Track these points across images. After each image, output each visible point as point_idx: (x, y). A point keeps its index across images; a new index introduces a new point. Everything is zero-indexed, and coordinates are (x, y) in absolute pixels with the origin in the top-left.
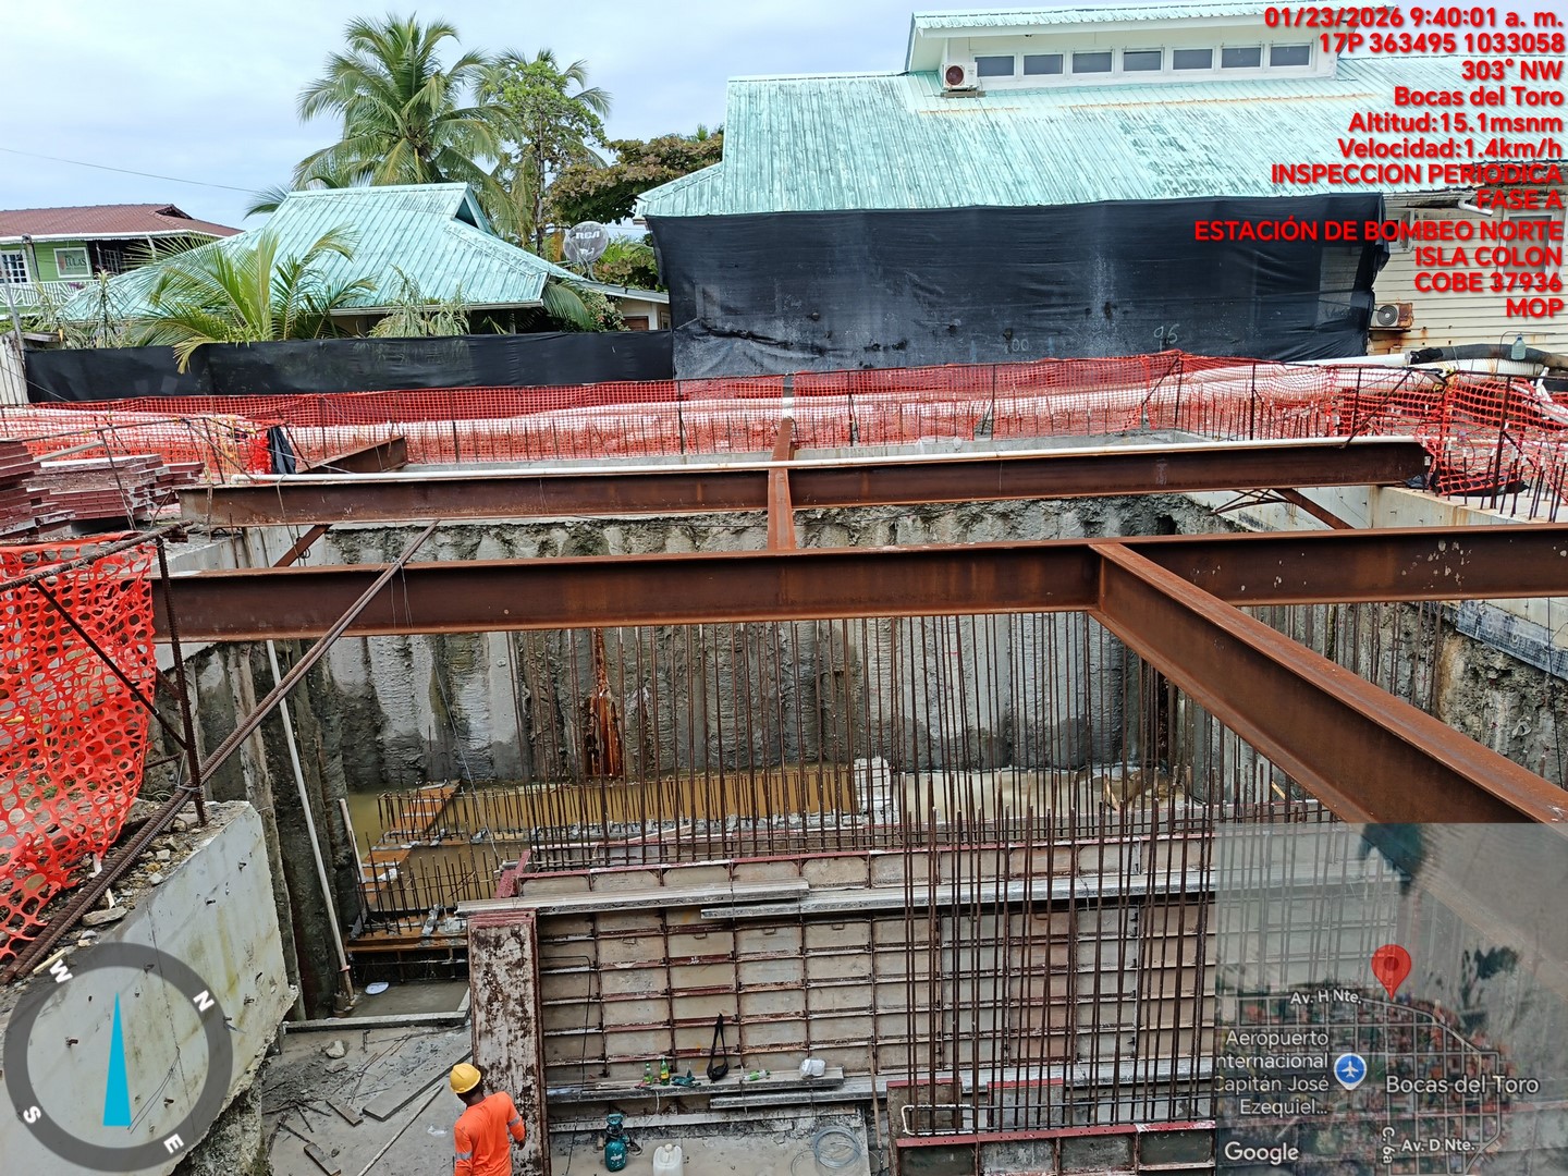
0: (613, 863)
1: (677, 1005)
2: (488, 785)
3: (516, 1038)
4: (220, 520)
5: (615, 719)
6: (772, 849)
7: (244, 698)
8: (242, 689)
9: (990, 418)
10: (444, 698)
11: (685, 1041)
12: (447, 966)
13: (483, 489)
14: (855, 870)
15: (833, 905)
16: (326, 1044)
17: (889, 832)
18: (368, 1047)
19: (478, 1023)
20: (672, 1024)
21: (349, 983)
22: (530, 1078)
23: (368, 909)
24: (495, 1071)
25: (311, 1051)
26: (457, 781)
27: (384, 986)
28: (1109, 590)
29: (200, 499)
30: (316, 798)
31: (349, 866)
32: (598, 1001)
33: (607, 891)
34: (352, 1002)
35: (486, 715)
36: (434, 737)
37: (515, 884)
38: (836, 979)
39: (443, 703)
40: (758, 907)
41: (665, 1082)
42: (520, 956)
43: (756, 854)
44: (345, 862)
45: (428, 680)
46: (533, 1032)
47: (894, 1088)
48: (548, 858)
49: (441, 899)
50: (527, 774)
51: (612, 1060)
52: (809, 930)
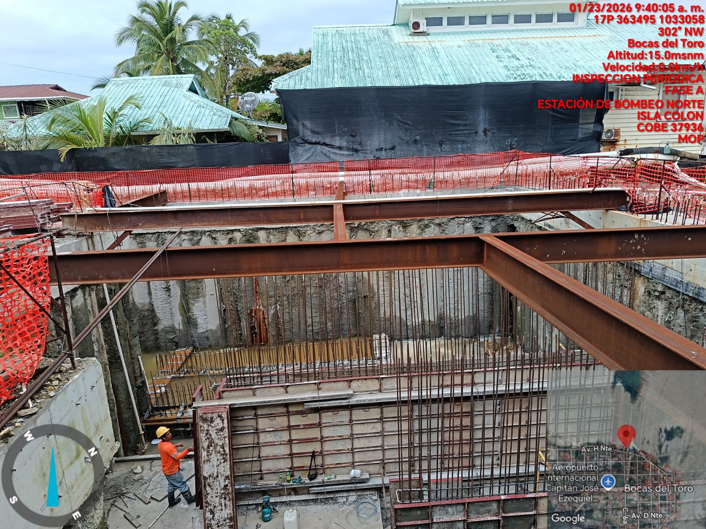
0: (264, 383)
1: (294, 446)
2: (206, 349)
3: (221, 463)
4: (80, 229)
5: (264, 318)
6: (336, 376)
7: (93, 310)
8: (92, 307)
9: (433, 181)
10: (186, 309)
11: (297, 462)
12: (188, 431)
13: (202, 214)
14: (374, 385)
15: (364, 401)
16: (133, 467)
17: (389, 367)
18: (153, 468)
19: (203, 457)
20: (292, 455)
21: (144, 440)
22: (227, 481)
23: (152, 406)
24: (211, 478)
25: (126, 471)
26: (192, 347)
28: (488, 257)
29: (71, 219)
30: (127, 356)
31: (143, 386)
32: (258, 446)
33: (262, 396)
34: (145, 448)
35: (205, 317)
36: (181, 327)
37: (219, 394)
38: (366, 434)
39: (185, 312)
40: (330, 402)
41: (289, 481)
42: (222, 426)
43: (329, 378)
44: (141, 385)
45: (179, 301)
46: (228, 460)
47: (392, 482)
48: (234, 382)
49: (185, 401)
50: (224, 344)
51: (265, 472)
52: (353, 412)
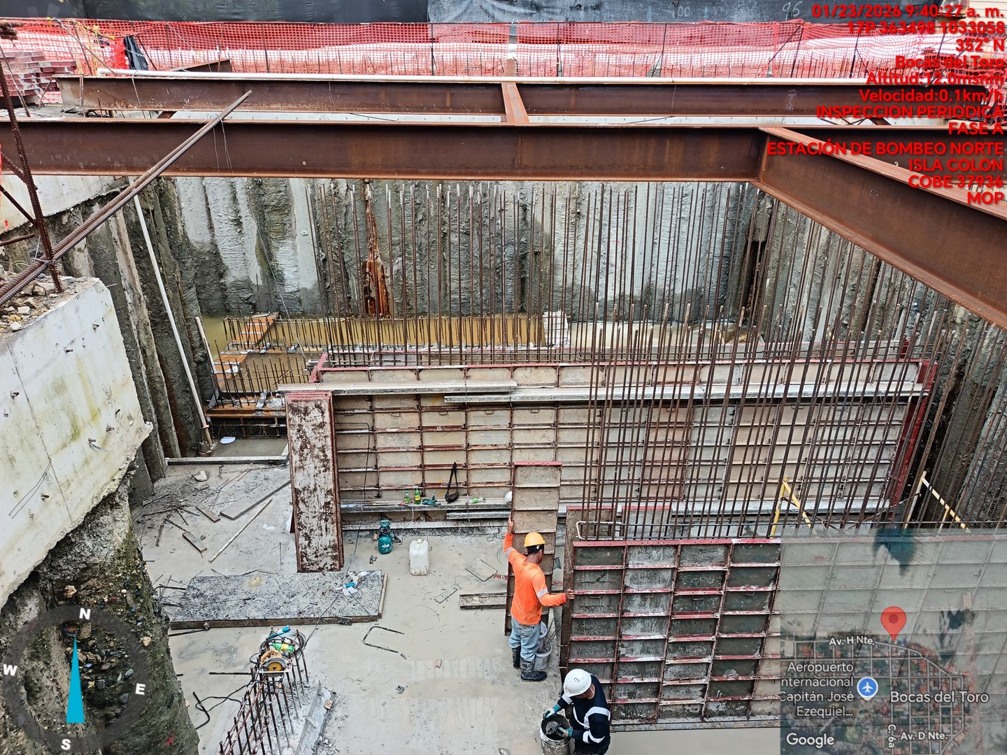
0: (384, 364)
1: (426, 456)
2: (298, 316)
3: (320, 472)
4: (91, 104)
5: (384, 277)
6: (493, 361)
7: (121, 240)
8: (119, 234)
10: (266, 256)
11: (431, 478)
12: (274, 429)
14: (549, 376)
15: (533, 397)
16: (196, 471)
17: (573, 352)
18: (223, 475)
19: (294, 462)
20: (423, 468)
21: (209, 436)
22: (329, 497)
23: (219, 391)
24: (306, 492)
25: (185, 477)
26: (276, 313)
27: (232, 439)
28: (769, 166)
29: (75, 86)
30: (178, 315)
31: (205, 362)
32: (374, 452)
33: (380, 382)
34: (212, 448)
35: (295, 269)
36: (260, 282)
37: (317, 375)
38: (532, 444)
39: (265, 259)
40: (482, 397)
41: (418, 502)
42: (321, 421)
43: (482, 363)
44: (202, 359)
45: (255, 242)
46: (331, 469)
47: (571, 510)
48: (340, 359)
49: (268, 386)
50: (325, 311)
51: (384, 488)
52: (516, 412)
